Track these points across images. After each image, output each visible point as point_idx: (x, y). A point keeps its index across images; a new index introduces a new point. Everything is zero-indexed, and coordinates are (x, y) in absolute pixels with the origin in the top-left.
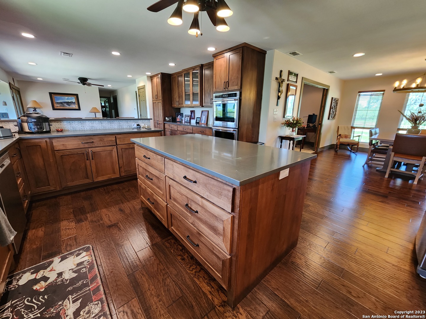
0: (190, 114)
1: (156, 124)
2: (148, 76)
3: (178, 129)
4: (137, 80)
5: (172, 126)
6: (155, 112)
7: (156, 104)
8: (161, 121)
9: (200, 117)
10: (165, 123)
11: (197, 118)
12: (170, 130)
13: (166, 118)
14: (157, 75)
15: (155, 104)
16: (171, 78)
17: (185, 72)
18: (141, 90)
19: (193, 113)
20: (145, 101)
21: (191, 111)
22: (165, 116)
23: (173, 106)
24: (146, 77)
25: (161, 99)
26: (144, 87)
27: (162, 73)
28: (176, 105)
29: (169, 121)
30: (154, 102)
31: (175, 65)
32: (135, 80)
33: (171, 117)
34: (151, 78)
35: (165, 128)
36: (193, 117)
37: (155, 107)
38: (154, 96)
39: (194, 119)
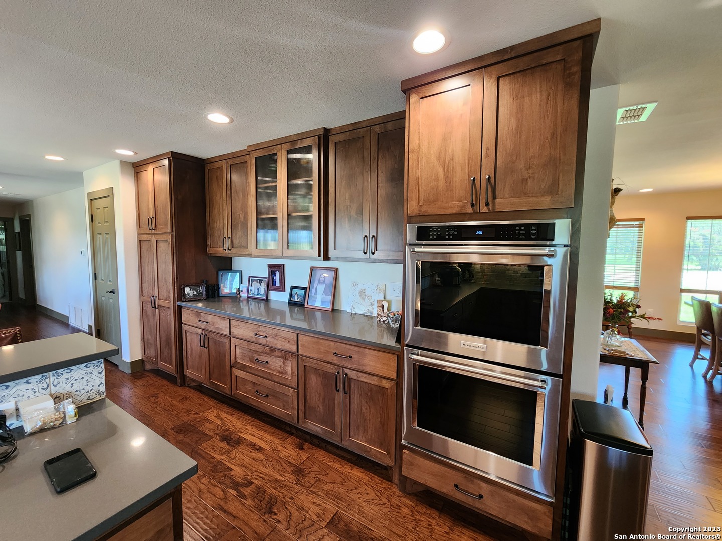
0: (265, 274)
1: (149, 307)
2: (124, 163)
3: (235, 331)
4: (86, 174)
5: (210, 318)
6: (147, 270)
7: (151, 247)
8: (168, 299)
9: (306, 285)
10: (180, 307)
11: (293, 287)
12: (200, 331)
13: (187, 290)
14: (156, 159)
15: (145, 246)
16: (206, 171)
17: (259, 154)
18: (98, 203)
19: (277, 273)
20: (112, 233)
21: (270, 266)
22: (181, 281)
23: (210, 251)
24: (116, 164)
25: (169, 231)
26: (109, 194)
27: (174, 154)
28: (220, 249)
29: (196, 299)
30: (144, 238)
31: (232, 121)
32: (81, 174)
33: (204, 287)
34: (137, 168)
35: (180, 323)
36: (278, 284)
37: (144, 253)
38: (145, 220)
39: (282, 288)
